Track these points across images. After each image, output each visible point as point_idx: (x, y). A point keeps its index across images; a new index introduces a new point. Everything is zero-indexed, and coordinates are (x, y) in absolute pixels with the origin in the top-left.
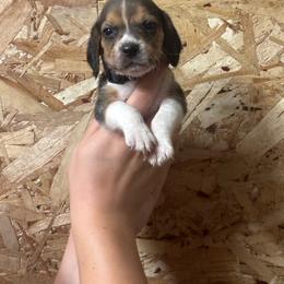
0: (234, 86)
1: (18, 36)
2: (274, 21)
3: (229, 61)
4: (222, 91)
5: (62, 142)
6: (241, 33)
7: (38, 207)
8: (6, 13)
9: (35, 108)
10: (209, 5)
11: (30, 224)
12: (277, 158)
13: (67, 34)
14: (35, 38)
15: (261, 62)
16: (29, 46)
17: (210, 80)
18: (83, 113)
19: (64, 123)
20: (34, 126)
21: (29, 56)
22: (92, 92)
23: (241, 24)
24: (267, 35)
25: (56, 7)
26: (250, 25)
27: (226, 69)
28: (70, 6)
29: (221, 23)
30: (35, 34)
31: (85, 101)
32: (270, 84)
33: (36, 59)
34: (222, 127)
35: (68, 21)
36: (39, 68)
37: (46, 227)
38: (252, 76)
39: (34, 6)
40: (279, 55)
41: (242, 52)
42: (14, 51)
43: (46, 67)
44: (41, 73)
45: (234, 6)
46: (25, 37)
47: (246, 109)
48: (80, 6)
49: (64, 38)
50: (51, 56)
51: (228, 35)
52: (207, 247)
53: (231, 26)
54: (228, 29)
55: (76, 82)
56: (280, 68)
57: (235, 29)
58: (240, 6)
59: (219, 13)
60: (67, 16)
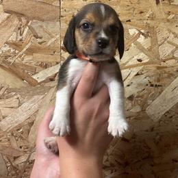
0: (145, 71)
1: (10, 39)
2: (170, 31)
3: (142, 56)
4: (137, 74)
5: (36, 106)
6: (149, 39)
7: (21, 147)
8: (3, 24)
9: (19, 84)
10: (129, 21)
11: (15, 158)
12: (171, 117)
13: (41, 38)
14: (21, 40)
15: (162, 57)
16: (17, 45)
17: (130, 67)
18: (50, 88)
19: (38, 94)
20: (19, 96)
21: (17, 52)
22: (56, 74)
23: (149, 32)
24: (165, 40)
25: (34, 21)
26: (155, 34)
27: (140, 60)
28: (43, 21)
29: (137, 32)
30: (21, 37)
31: (52, 80)
32: (167, 70)
33: (21, 53)
34: (138, 97)
35: (41, 29)
36: (23, 59)
37: (25, 160)
38: (156, 65)
39: (20, 20)
40: (173, 52)
41: (150, 50)
42: (7, 48)
43: (27, 59)
44: (24, 62)
45: (145, 22)
46: (14, 40)
47: (152, 85)
48: (49, 20)
49: (39, 40)
50: (31, 51)
51: (141, 39)
52: (128, 173)
53: (143, 34)
54: (141, 36)
55: (46, 68)
56: (174, 60)
57: (146, 36)
58: (149, 22)
59: (136, 26)
60: (41, 27)
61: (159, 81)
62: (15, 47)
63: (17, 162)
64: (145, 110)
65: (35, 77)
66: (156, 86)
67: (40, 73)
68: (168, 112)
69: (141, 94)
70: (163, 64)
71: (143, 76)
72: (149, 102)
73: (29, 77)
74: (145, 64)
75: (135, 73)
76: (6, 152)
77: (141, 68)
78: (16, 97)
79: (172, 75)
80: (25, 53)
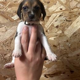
61: (70, 18)
62: (3, 4)
63: (6, 56)
64: (64, 32)
65: (13, 18)
66: (69, 21)
67: (15, 16)
68: (74, 33)
69: (62, 25)
70: (72, 11)
71: (63, 17)
72: (66, 28)
73: (10, 18)
74: (63, 11)
75: (59, 15)
76: (1, 52)
77: (62, 12)
78: (4, 27)
79: (76, 15)
80: (8, 7)
